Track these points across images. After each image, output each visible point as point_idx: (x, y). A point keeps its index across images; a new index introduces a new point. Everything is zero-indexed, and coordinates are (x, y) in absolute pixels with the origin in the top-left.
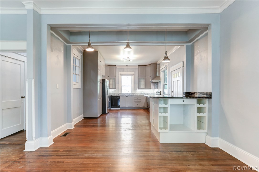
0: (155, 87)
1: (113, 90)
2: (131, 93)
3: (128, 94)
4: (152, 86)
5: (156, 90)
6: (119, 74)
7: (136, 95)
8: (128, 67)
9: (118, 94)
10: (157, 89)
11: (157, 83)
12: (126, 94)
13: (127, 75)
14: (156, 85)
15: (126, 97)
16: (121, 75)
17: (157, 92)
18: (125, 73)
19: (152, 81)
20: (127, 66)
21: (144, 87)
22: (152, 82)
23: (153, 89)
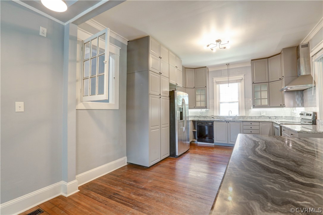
0: (295, 103)
1: (204, 110)
2: (238, 115)
3: (231, 117)
4: (287, 99)
5: (301, 110)
6: (214, 81)
7: (249, 120)
8: (230, 67)
9: (213, 118)
10: (303, 105)
11: (302, 92)
12: (227, 117)
13: (229, 82)
14: (297, 97)
15: (225, 123)
16: (218, 83)
17: (302, 114)
18: (226, 79)
19: (287, 89)
20: (228, 64)
21: (267, 104)
22: (288, 92)
23: (289, 107)
